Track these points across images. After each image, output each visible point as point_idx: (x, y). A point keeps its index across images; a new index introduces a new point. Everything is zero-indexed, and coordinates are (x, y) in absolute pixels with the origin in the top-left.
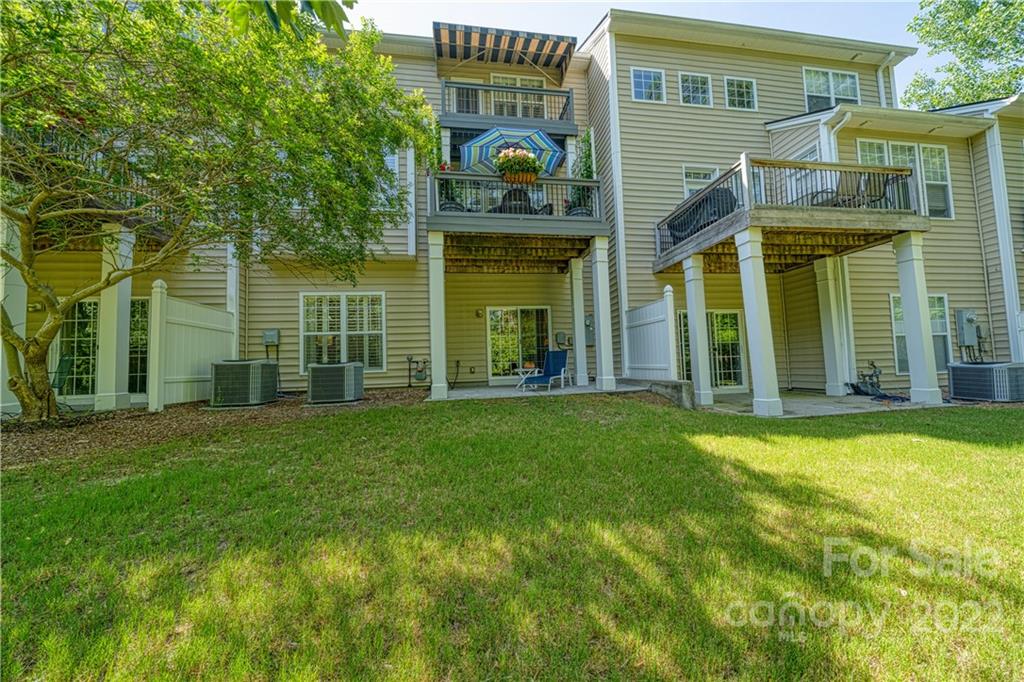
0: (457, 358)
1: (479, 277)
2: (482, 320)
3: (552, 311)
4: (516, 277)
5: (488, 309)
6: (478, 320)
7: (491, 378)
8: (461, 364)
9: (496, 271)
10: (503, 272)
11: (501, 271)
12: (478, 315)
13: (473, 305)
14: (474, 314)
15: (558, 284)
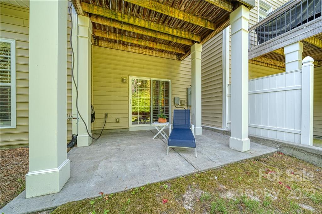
0: (105, 112)
1: (124, 54)
2: (126, 85)
3: (172, 83)
4: (150, 58)
5: (131, 78)
6: (122, 85)
7: (131, 125)
8: (109, 116)
9: (137, 51)
10: (142, 53)
11: (141, 52)
12: (123, 81)
13: (120, 74)
14: (120, 80)
15: (176, 67)
